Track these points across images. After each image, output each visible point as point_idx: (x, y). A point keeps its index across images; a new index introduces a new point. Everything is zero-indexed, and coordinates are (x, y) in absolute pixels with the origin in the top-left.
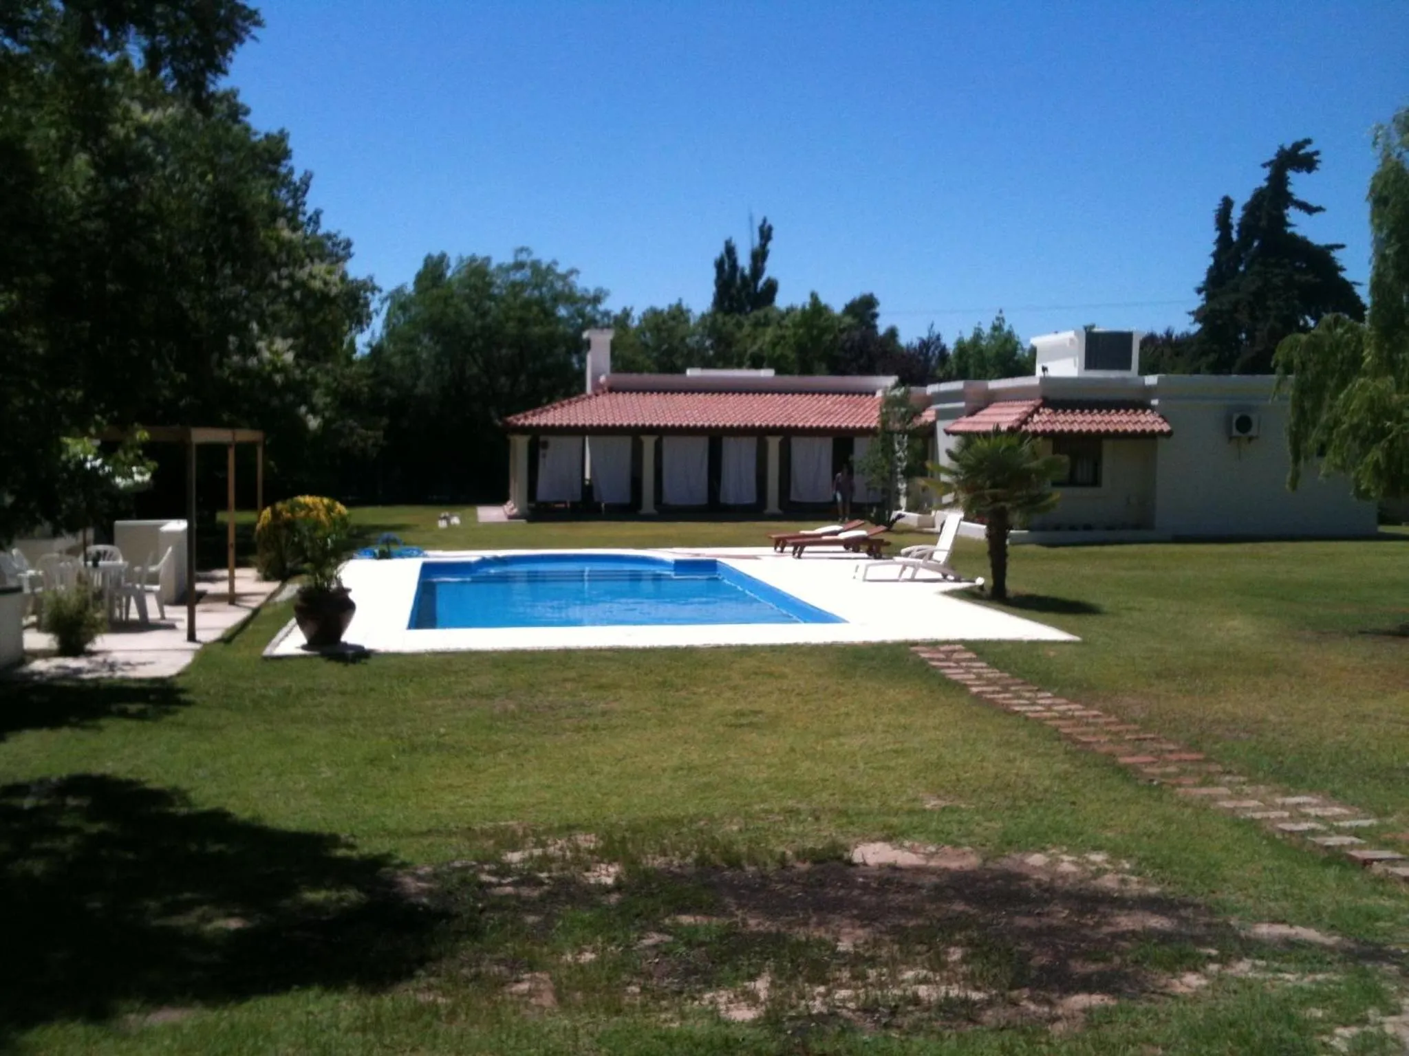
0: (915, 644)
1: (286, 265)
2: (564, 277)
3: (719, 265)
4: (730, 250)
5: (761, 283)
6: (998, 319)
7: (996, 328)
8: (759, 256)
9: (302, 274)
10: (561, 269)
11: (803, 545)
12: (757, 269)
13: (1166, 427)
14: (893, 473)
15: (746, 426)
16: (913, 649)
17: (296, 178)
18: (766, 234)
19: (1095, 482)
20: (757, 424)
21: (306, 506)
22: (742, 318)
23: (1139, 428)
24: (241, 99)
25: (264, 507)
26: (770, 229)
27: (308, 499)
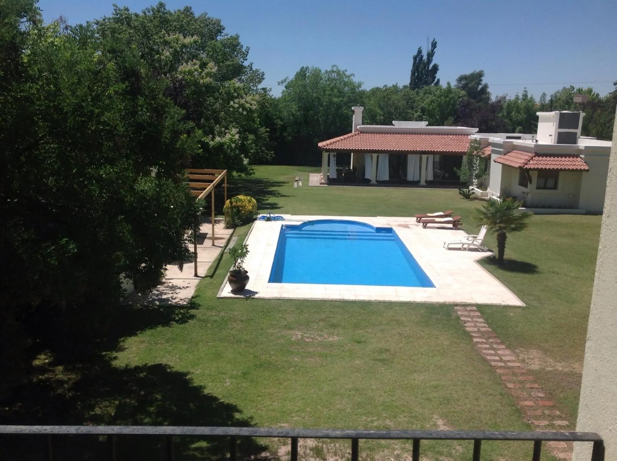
0: (457, 305)
1: (236, 98)
2: (349, 77)
3: (415, 58)
4: (420, 52)
5: (431, 66)
6: (525, 91)
7: (525, 96)
8: (431, 55)
9: (242, 101)
10: (347, 73)
11: (427, 223)
12: (429, 60)
13: (587, 168)
14: (471, 175)
15: (414, 150)
16: (456, 308)
17: (243, 50)
18: (434, 45)
19: (555, 187)
20: (418, 150)
21: (241, 200)
22: (419, 90)
23: (575, 168)
24: (222, 24)
25: (227, 199)
26: (436, 43)
27: (241, 197)
